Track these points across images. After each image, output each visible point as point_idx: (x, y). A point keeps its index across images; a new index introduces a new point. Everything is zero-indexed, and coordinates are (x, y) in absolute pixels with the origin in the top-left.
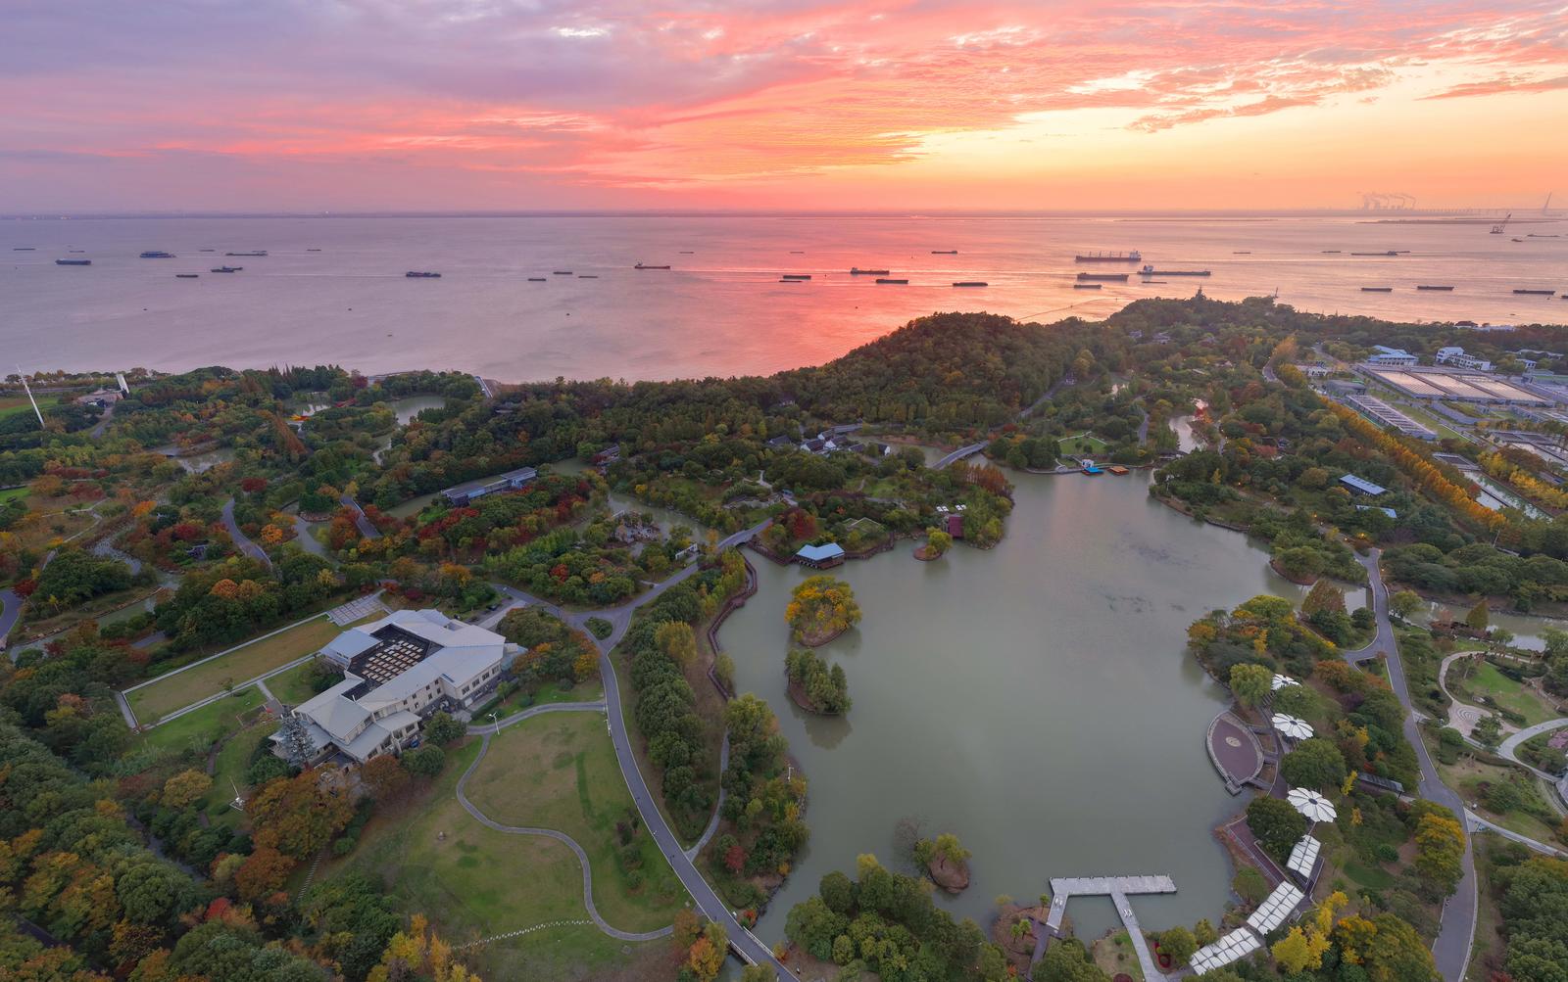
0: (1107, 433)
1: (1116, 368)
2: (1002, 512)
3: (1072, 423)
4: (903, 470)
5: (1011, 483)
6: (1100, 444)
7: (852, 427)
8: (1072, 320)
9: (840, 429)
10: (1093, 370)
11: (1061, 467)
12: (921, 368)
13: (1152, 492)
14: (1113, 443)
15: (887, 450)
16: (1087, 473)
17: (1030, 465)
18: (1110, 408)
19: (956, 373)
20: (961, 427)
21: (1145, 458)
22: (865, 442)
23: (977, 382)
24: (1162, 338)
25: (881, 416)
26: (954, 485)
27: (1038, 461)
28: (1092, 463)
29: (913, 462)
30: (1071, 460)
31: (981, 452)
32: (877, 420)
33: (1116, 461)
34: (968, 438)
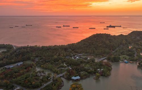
0: (129, 55)
1: (130, 43)
2: (110, 70)
3: (122, 53)
4: (91, 62)
5: (111, 65)
6: (128, 57)
7: (82, 54)
8: (121, 35)
9: (79, 55)
10: (126, 44)
11: (120, 62)
12: (94, 43)
13: (138, 66)
14: (130, 57)
15: (88, 59)
16: (125, 63)
17: (115, 61)
18: (129, 51)
19: (101, 44)
20: (102, 54)
21: (136, 60)
22: (84, 57)
23: (104, 46)
24: (138, 38)
25: (87, 52)
26: (101, 65)
27: (116, 60)
28: (126, 61)
29: (93, 61)
30: (122, 60)
31: (105, 59)
32: (86, 53)
33: (131, 60)
34: (103, 56)
